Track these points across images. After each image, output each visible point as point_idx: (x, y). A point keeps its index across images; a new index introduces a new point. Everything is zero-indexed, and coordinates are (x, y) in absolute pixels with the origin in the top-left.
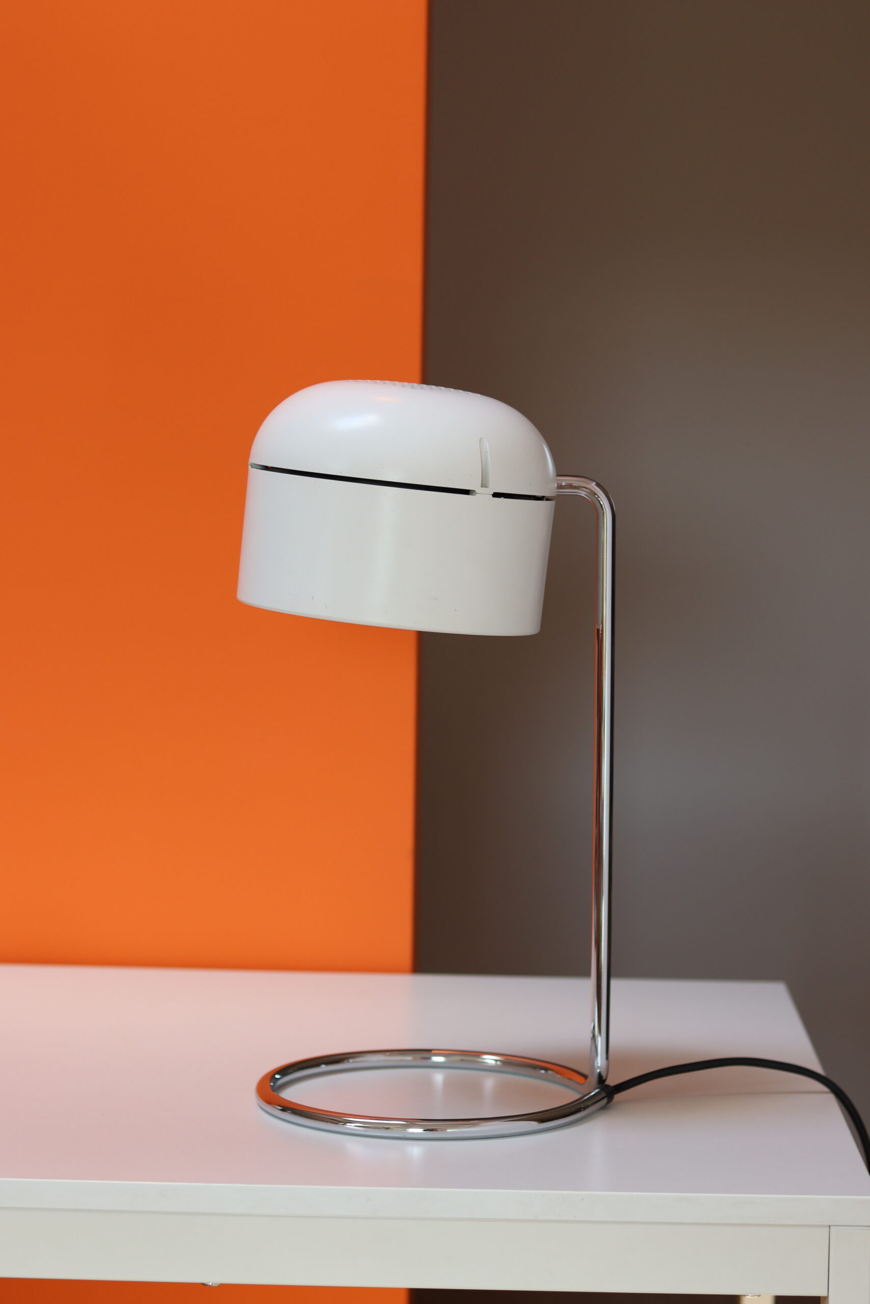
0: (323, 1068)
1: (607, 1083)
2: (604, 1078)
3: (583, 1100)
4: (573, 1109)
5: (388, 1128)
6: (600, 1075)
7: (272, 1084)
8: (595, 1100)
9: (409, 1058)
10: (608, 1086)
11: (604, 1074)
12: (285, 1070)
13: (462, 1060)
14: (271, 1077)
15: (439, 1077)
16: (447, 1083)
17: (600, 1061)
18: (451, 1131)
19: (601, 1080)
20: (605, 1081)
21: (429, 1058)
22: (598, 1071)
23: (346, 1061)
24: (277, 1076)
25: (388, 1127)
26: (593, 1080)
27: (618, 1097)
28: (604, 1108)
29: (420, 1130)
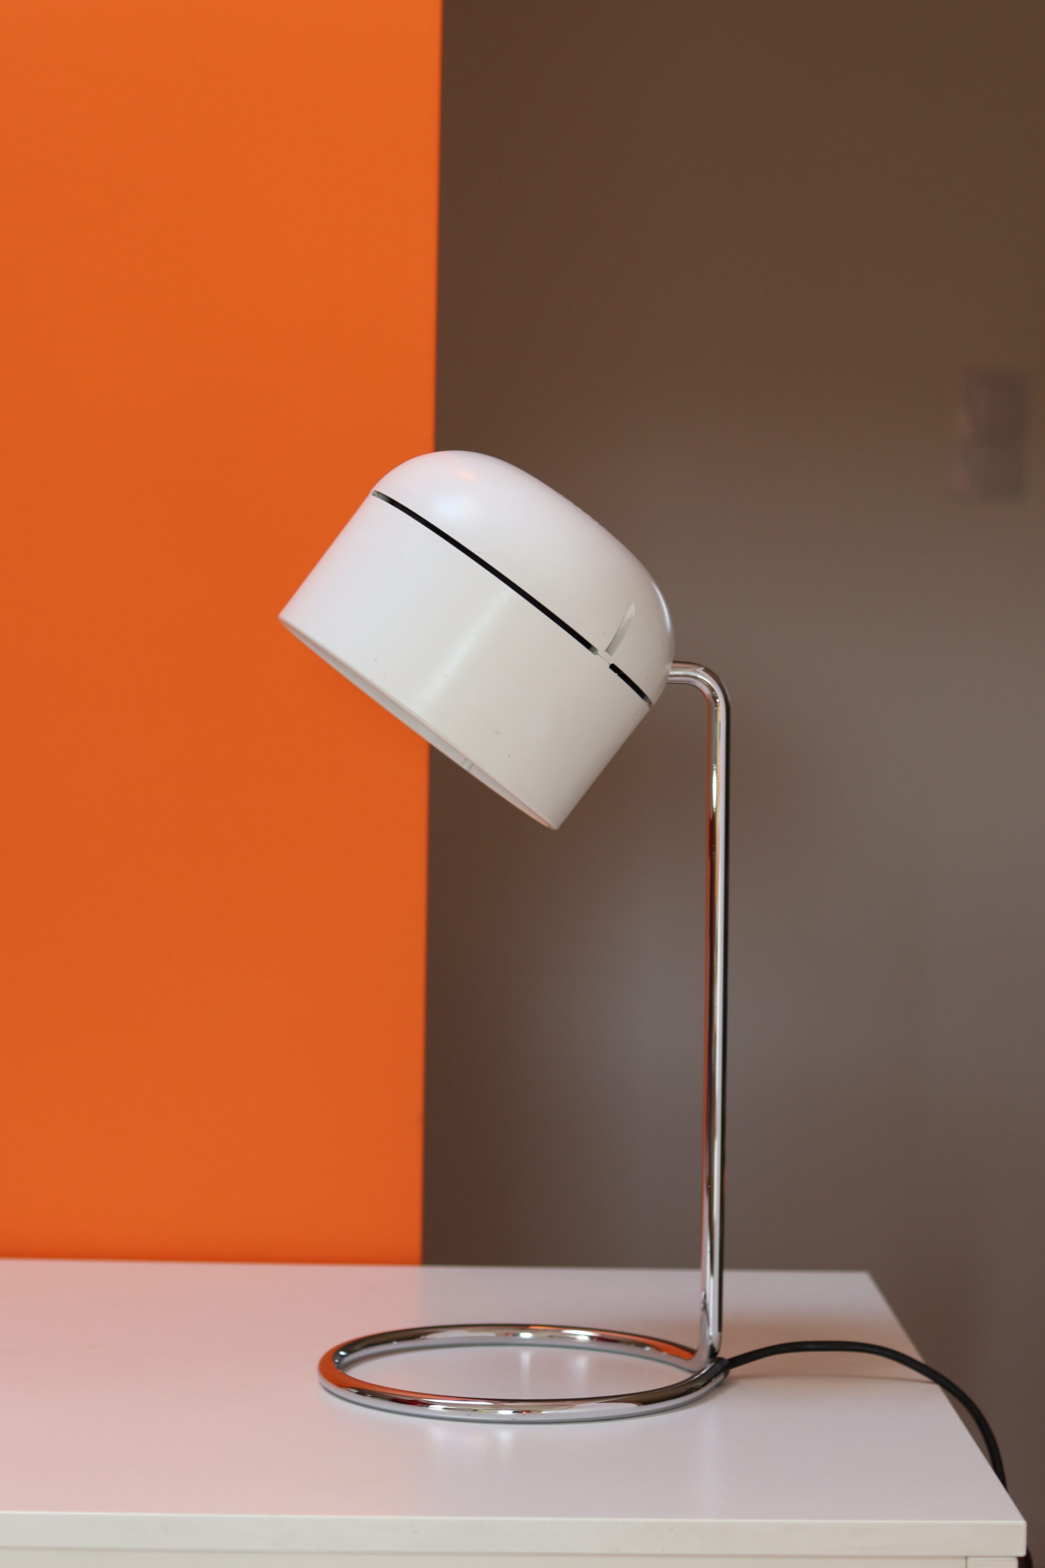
0: (395, 1345)
1: (720, 1355)
2: (716, 1351)
3: (692, 1380)
4: (683, 1390)
5: (475, 1410)
6: (712, 1348)
7: (337, 1361)
8: (708, 1378)
9: (491, 1334)
10: (721, 1359)
11: (716, 1346)
12: (350, 1347)
13: (551, 1336)
14: (334, 1353)
15: (525, 1356)
16: (534, 1361)
17: (712, 1331)
18: (547, 1413)
19: (713, 1353)
20: (716, 1353)
21: (517, 1335)
22: (710, 1343)
23: (422, 1337)
24: (342, 1353)
25: (475, 1408)
26: (704, 1354)
27: (734, 1372)
28: (720, 1385)
29: (510, 1412)
